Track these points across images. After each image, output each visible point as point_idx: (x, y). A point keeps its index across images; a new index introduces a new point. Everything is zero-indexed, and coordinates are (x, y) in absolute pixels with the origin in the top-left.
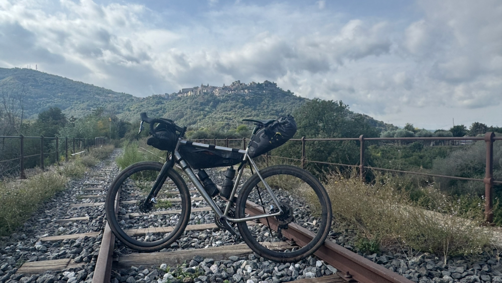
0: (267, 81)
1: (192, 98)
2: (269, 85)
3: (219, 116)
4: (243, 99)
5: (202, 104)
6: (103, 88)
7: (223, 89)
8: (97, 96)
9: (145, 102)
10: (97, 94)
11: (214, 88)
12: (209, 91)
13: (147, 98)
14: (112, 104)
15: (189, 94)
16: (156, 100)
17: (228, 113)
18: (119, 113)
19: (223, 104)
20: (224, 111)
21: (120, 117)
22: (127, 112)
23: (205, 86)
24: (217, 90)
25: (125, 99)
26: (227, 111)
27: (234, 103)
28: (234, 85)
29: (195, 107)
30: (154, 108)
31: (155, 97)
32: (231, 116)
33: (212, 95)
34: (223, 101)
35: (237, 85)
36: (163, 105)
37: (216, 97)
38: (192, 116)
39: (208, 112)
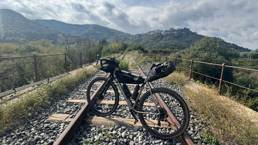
0: (185, 28)
1: (153, 35)
2: (186, 30)
3: (163, 42)
4: (174, 36)
5: (156, 38)
6: (120, 31)
7: (165, 31)
8: (118, 34)
9: (135, 37)
10: (118, 33)
11: (162, 31)
12: (160, 32)
13: (136, 35)
14: (123, 37)
15: (151, 33)
16: (139, 36)
17: (167, 41)
18: (125, 41)
19: (165, 38)
20: (165, 41)
21: (125, 42)
22: (128, 41)
23: (158, 30)
24: (163, 32)
25: (128, 36)
26: (166, 40)
27: (169, 37)
28: (170, 30)
29: (153, 39)
30: (138, 39)
31: (138, 35)
32: (168, 43)
33: (161, 34)
34: (165, 36)
35: (172, 30)
36: (141, 38)
37: (162, 35)
38: (152, 42)
39: (159, 41)
